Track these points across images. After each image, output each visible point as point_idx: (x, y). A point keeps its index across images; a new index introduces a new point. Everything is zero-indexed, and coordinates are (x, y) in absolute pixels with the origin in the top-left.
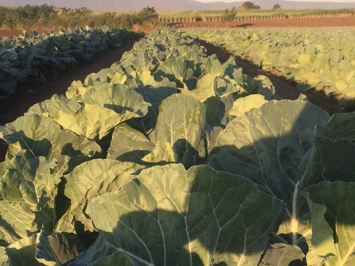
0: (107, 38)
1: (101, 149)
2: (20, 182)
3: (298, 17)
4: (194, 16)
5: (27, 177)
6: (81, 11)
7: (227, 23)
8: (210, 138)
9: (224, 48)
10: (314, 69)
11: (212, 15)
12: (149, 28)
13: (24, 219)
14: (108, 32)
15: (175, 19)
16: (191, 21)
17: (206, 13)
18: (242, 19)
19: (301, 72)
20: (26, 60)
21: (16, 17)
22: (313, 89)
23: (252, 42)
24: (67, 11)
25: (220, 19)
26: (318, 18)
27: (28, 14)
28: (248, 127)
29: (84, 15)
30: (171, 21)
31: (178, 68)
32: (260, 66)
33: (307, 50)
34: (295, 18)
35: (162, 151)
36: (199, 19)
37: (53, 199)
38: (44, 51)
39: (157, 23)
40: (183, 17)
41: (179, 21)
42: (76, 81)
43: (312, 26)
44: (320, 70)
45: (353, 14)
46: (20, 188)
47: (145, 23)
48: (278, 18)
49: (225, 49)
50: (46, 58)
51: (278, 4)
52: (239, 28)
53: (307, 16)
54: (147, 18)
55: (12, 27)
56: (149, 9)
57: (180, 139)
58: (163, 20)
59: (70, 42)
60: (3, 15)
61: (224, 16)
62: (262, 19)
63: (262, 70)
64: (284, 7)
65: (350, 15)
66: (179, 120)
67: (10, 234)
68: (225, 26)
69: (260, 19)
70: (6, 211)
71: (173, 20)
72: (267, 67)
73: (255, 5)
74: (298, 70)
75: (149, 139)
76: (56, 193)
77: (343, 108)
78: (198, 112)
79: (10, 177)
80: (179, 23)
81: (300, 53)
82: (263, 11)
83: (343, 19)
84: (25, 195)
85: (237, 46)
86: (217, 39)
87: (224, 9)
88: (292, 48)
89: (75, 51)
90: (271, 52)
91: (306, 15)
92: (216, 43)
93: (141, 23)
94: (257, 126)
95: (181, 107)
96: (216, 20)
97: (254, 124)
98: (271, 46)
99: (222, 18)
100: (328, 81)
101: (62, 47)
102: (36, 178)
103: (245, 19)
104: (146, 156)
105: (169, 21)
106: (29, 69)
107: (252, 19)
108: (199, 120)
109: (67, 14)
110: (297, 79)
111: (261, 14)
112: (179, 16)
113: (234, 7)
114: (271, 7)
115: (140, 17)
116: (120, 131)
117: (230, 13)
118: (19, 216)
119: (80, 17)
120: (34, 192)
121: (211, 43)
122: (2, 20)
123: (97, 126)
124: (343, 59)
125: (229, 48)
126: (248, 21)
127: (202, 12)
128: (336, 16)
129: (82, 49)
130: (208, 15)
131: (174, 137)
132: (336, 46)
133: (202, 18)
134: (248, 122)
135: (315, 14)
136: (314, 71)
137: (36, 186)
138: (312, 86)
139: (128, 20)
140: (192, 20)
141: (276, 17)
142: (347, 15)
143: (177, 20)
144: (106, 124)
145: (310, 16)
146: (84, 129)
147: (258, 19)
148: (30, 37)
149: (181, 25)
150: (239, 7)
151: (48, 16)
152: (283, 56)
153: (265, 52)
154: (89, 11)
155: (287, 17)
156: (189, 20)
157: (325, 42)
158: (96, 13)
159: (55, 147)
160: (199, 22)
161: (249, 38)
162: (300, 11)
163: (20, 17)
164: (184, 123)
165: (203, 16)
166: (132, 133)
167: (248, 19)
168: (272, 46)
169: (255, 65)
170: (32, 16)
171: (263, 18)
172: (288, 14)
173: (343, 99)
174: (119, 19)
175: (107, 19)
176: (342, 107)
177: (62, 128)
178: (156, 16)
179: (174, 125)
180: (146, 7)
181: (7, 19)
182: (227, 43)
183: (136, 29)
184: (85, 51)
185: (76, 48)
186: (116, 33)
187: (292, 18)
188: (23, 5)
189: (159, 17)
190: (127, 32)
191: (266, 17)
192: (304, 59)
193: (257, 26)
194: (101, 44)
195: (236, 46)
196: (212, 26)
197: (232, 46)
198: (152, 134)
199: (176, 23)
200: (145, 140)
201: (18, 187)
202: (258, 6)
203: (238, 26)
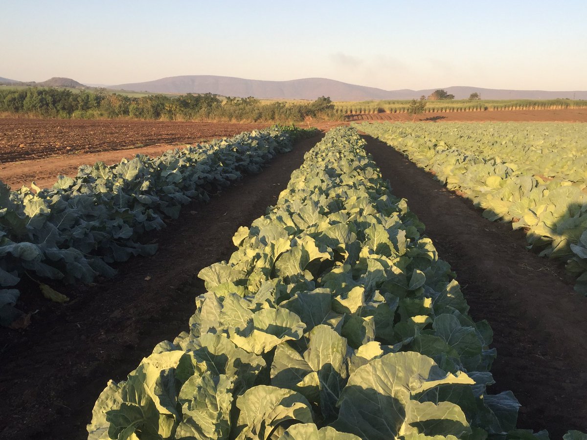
0: (275, 144)
1: (265, 364)
2: (206, 396)
3: (499, 109)
4: (375, 107)
5: (211, 392)
6: (248, 100)
7: (414, 116)
8: (351, 361)
9: (406, 154)
10: (502, 197)
11: (397, 106)
12: (323, 120)
13: (208, 423)
14: (276, 136)
15: (353, 110)
16: (372, 112)
17: (389, 103)
18: (431, 111)
19: (489, 197)
20: (190, 181)
21: (176, 107)
22: (501, 219)
23: (438, 152)
24: (232, 100)
25: (406, 111)
26: (524, 110)
27: (189, 103)
28: (371, 374)
29: (251, 105)
30: (349, 113)
31: (341, 233)
32: (444, 183)
33: (497, 171)
34: (496, 109)
35: (311, 379)
36: (381, 111)
37: (228, 412)
38: (208, 168)
39: (332, 115)
40: (363, 108)
41: (358, 113)
42: (243, 227)
43: (516, 120)
44: (509, 198)
45: (567, 106)
46: (206, 401)
47: (319, 115)
48: (475, 110)
49: (407, 157)
50: (210, 176)
51: (476, 93)
52: (428, 121)
53: (510, 109)
54: (322, 110)
55: (172, 118)
56: (325, 99)
57: (327, 363)
58: (339, 112)
59: (236, 154)
60: (163, 104)
61: (411, 107)
62: (455, 111)
63: (447, 189)
64: (483, 97)
65: (563, 107)
66: (326, 347)
67: (199, 433)
68: (411, 120)
69: (453, 111)
70: (196, 416)
71: (351, 112)
72: (452, 185)
73: (448, 94)
74: (485, 195)
75: (304, 358)
76: (230, 408)
77: (530, 247)
78: (341, 345)
79: (199, 393)
80: (358, 115)
81: (489, 173)
82: (457, 102)
83: (554, 112)
84: (209, 406)
85: (421, 155)
86: (400, 142)
87: (411, 99)
88: (481, 165)
89: (241, 163)
90: (456, 169)
91: (509, 107)
92: (398, 148)
93: (315, 115)
94: (378, 373)
95: (328, 338)
96: (402, 112)
97: (376, 371)
98: (458, 160)
99: (408, 110)
100: (517, 212)
101: (227, 162)
102: (218, 392)
103: (436, 111)
104: (300, 383)
105: (346, 112)
106: (194, 191)
107: (444, 111)
108: (342, 351)
109: (231, 104)
110: (484, 205)
111: (455, 105)
112: (358, 107)
113: (423, 96)
114: (467, 97)
115: (313, 108)
116: (281, 349)
117: (418, 104)
118: (205, 420)
119: (246, 108)
120: (215, 403)
121: (392, 146)
122: (161, 110)
123: (263, 345)
124: (536, 186)
125: (413, 157)
126: (439, 114)
127: (385, 102)
128: (546, 109)
129: (248, 160)
130: (393, 106)
131: (322, 361)
132: (537, 158)
133: (385, 110)
134: (371, 369)
135: (520, 106)
136: (502, 199)
137: (218, 399)
138: (501, 215)
139: (300, 111)
140: (374, 112)
141: (473, 108)
142: (560, 107)
143: (356, 112)
144: (270, 344)
145: (514, 108)
146: (253, 347)
147: (451, 111)
148: (194, 152)
149: (360, 117)
150: (429, 97)
151: (211, 106)
152: (470, 175)
153: (451, 167)
154: (256, 101)
155: (486, 109)
156: (370, 112)
157: (525, 152)
158: (264, 103)
159: (230, 361)
160: (381, 114)
161: (436, 145)
162: (502, 102)
163: (181, 107)
164: (331, 350)
165: (386, 107)
166: (290, 351)
167: (439, 111)
168: (460, 161)
169: (439, 181)
170: (193, 106)
171: (458, 110)
172: (487, 105)
173: (532, 235)
174: (290, 110)
175: (276, 110)
176: (530, 244)
177: (236, 346)
178: (332, 107)
179: (322, 350)
180: (321, 96)
181: (167, 110)
182: (410, 149)
183: (309, 124)
184: (251, 161)
185: (242, 160)
186: (285, 136)
187: (492, 110)
188: (184, 94)
189: (336, 108)
190: (298, 131)
191: (461, 109)
192: (493, 181)
193: (450, 120)
194: (269, 152)
195: (419, 154)
196: (396, 118)
197: (415, 154)
198: (306, 353)
199: (355, 115)
200: (300, 358)
201: (205, 401)
202: (452, 95)
203: (427, 119)
